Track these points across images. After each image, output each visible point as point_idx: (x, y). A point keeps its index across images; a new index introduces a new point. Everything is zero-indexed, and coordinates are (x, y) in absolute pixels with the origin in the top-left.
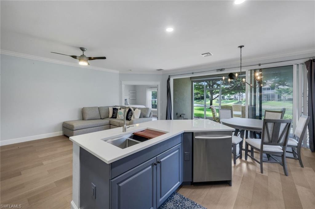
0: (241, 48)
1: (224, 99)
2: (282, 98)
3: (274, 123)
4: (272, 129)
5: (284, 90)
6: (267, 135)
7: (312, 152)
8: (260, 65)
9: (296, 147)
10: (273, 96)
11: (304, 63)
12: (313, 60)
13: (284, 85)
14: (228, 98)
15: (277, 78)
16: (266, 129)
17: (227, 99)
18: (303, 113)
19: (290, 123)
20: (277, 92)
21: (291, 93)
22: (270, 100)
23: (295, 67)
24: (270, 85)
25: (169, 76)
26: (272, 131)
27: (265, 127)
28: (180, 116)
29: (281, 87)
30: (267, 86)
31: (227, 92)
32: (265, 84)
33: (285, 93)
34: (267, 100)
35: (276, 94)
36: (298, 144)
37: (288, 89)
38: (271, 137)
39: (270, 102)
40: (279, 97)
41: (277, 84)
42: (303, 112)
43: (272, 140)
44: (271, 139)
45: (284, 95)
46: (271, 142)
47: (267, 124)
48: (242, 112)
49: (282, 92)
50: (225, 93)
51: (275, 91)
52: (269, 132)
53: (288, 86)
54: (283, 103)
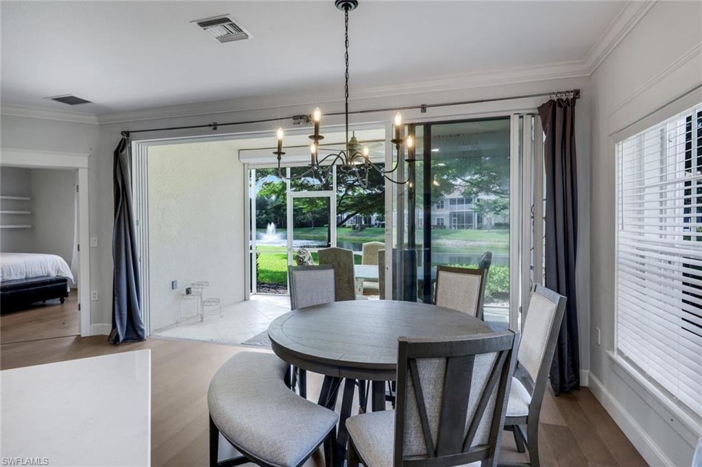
0: (347, 10)
1: (370, 226)
2: (485, 222)
3: (448, 359)
4: (440, 388)
5: (487, 202)
6: (418, 423)
7: (557, 396)
8: (423, 108)
9: (525, 420)
10: (469, 218)
11: (537, 111)
12: (559, 102)
13: (488, 191)
14: (378, 222)
15: (475, 174)
16: (410, 395)
17: (376, 224)
18: (532, 268)
19: (510, 351)
20: (476, 207)
21: (500, 211)
22: (463, 227)
23: (515, 124)
24: (463, 191)
25: (127, 133)
26: (439, 400)
27: (409, 384)
28: (188, 291)
29: (483, 196)
30: (456, 195)
31: (372, 206)
32: (453, 187)
33: (490, 211)
34: (459, 228)
35: (475, 212)
36: (529, 406)
37: (495, 202)
38: (433, 425)
39: (464, 231)
40: (480, 220)
41: (475, 190)
42: (532, 265)
43: (438, 439)
44: (434, 438)
45: (488, 216)
46: (436, 454)
47: (416, 367)
48: (379, 265)
49: (485, 207)
50: (365, 208)
51: (473, 206)
52: (427, 405)
53: (496, 193)
54: (486, 232)
